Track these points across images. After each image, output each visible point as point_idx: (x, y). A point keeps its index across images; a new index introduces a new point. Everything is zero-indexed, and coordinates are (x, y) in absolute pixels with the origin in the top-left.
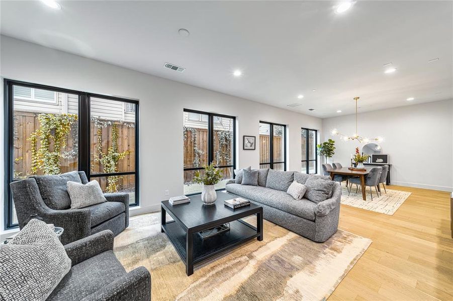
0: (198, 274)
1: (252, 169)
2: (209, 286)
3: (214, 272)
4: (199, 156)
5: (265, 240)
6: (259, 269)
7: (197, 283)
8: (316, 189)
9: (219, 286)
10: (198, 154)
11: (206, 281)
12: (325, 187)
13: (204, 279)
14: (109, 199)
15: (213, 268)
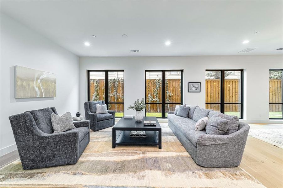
0: (116, 149)
1: (187, 106)
2: (114, 154)
3: (121, 151)
4: (170, 97)
5: (162, 149)
6: (140, 159)
7: (112, 152)
8: (211, 125)
9: (117, 156)
10: (169, 95)
11: (115, 153)
12: (218, 124)
13: (116, 152)
14: (109, 112)
15: (123, 150)
